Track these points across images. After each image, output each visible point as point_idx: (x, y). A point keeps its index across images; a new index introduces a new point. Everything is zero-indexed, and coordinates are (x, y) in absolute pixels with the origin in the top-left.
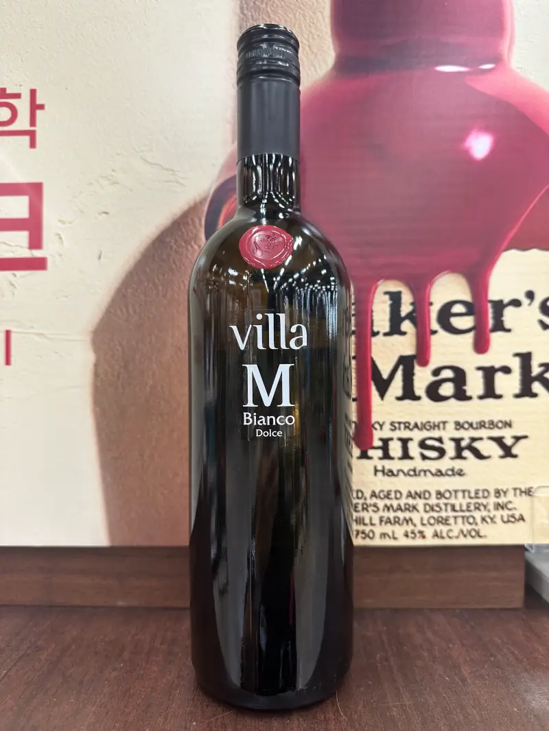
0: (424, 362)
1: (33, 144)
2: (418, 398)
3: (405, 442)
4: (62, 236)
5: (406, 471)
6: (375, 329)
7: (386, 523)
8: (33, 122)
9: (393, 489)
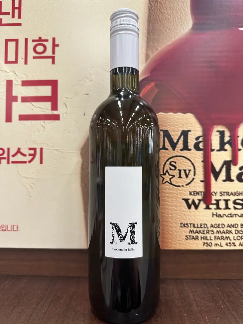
0: (235, 164)
1: (53, 62)
2: (233, 181)
3: (226, 201)
4: (67, 105)
5: (227, 215)
6: (213, 148)
7: (217, 239)
8: (54, 52)
9: (221, 223)
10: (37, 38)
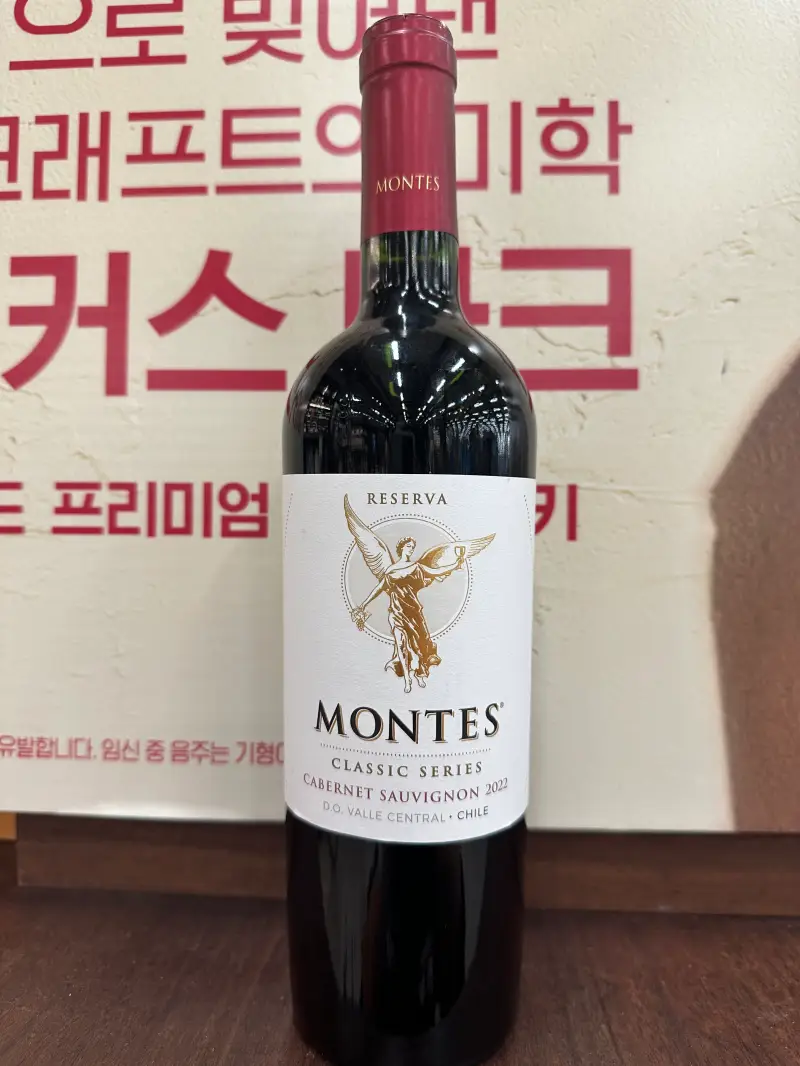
1: (614, 188)
4: (665, 335)
8: (614, 152)
10: (555, 103)
